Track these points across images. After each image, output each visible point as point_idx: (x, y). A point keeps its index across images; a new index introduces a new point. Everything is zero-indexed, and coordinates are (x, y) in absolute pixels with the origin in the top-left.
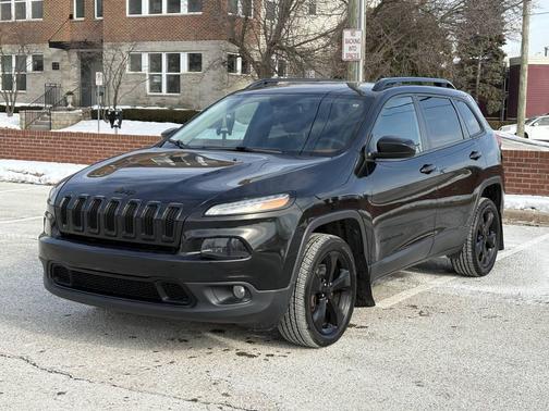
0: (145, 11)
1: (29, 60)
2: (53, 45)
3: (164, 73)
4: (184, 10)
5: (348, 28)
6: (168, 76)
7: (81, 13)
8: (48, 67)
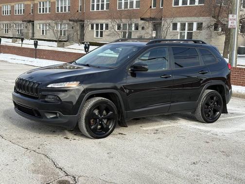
0: (180, 4)
1: (133, 25)
2: (142, 19)
3: (186, 31)
4: (197, 4)
5: (231, 13)
6: (188, 33)
7: (155, 6)
8: (140, 29)
